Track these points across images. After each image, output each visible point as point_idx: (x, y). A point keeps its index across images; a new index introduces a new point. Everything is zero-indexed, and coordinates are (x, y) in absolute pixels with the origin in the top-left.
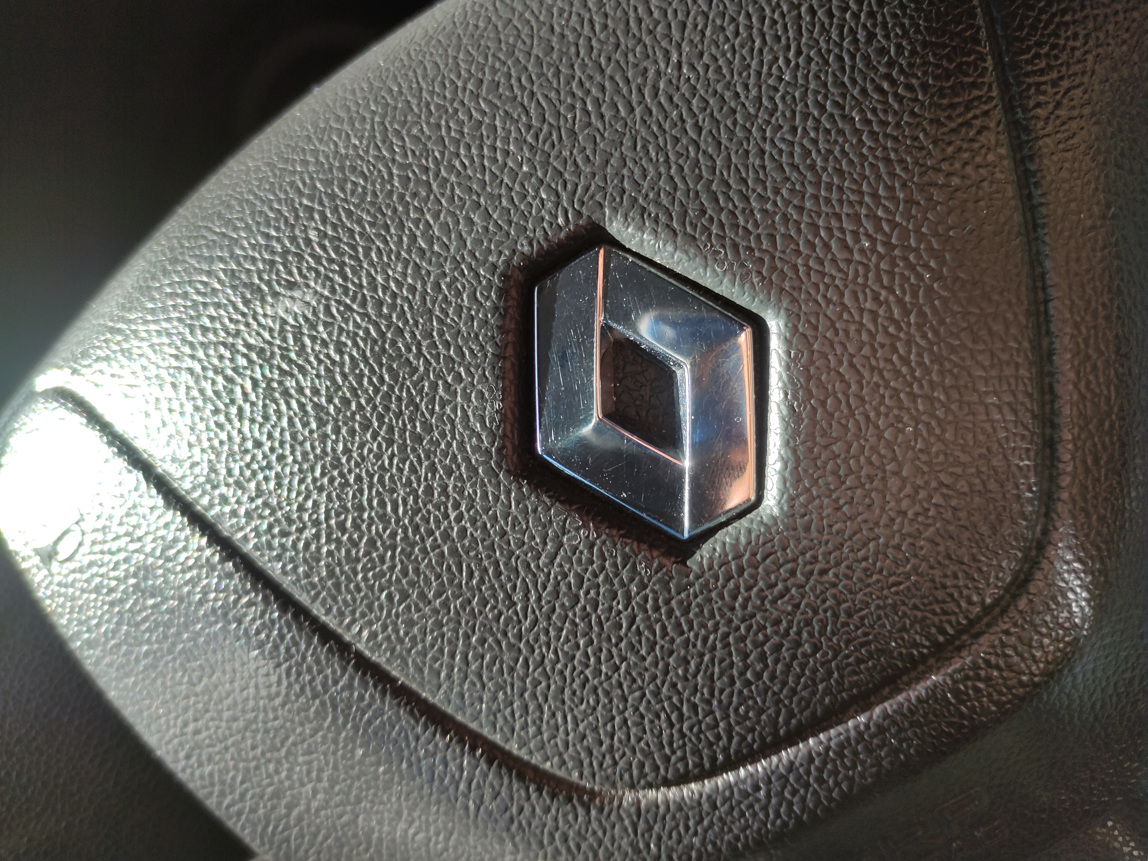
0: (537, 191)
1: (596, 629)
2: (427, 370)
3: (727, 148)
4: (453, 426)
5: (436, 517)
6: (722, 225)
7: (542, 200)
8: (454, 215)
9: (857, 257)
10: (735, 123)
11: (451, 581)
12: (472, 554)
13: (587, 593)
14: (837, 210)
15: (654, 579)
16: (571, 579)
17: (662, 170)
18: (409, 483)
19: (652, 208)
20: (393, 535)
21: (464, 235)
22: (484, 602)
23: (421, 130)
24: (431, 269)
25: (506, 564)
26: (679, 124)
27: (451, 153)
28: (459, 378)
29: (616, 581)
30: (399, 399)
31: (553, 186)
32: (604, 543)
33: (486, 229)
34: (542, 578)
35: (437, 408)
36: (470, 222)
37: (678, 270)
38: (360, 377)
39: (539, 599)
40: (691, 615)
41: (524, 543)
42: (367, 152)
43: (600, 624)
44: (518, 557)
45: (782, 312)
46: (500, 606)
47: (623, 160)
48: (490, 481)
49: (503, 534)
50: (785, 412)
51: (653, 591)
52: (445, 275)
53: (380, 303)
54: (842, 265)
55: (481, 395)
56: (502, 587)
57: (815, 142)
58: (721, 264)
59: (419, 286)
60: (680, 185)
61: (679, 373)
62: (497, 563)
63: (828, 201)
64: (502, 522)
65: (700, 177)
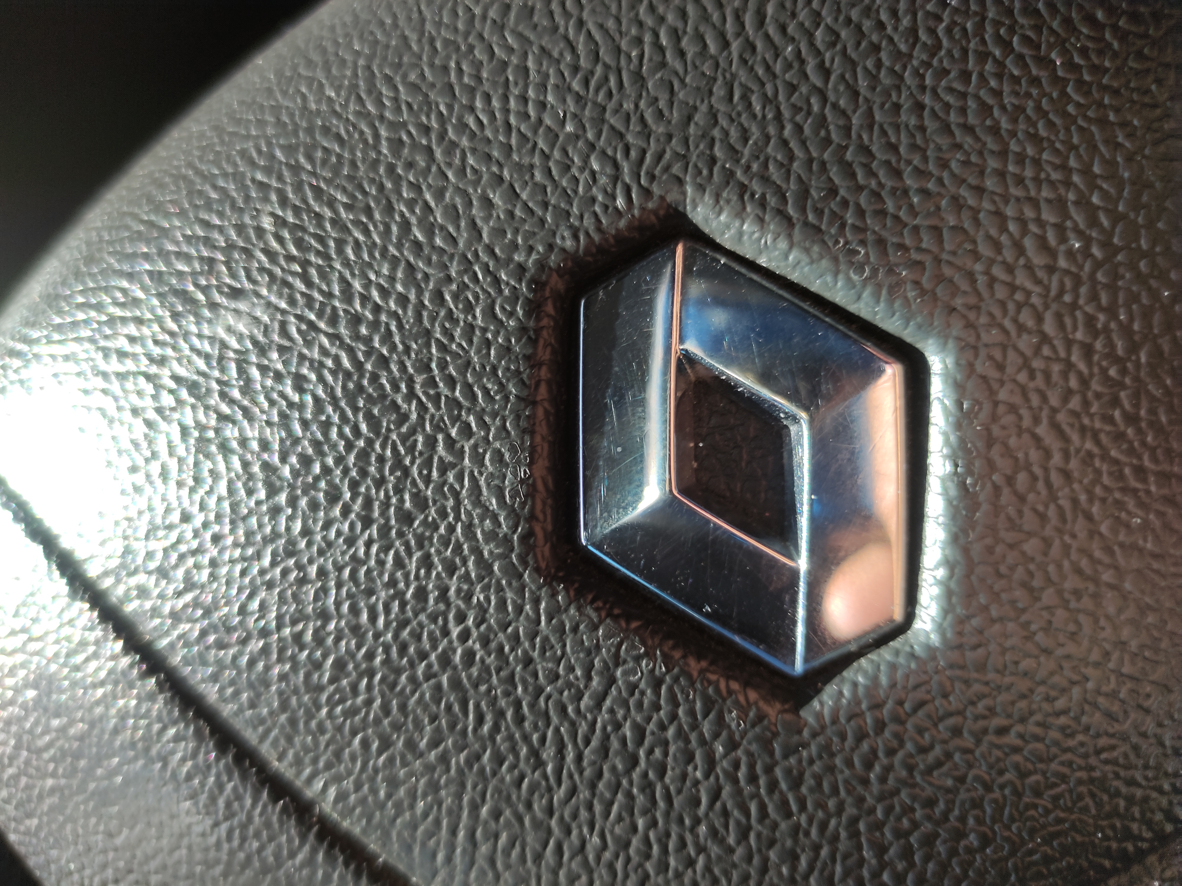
0: (586, 161)
1: (662, 804)
2: (421, 418)
3: (866, 100)
4: (458, 503)
5: (431, 634)
6: (861, 213)
7: (593, 173)
8: (464, 194)
9: (1062, 263)
10: (879, 64)
11: (452, 726)
12: (483, 688)
13: (650, 752)
14: (1033, 193)
15: (750, 735)
16: (627, 730)
17: (772, 130)
18: (393, 583)
19: (756, 186)
20: (370, 656)
22: (499, 759)
23: (422, 75)
25: (532, 706)
26: (796, 65)
27: (462, 106)
28: (466, 431)
29: (693, 737)
30: (381, 459)
31: (610, 152)
32: (676, 680)
33: (511, 214)
34: (583, 728)
35: (435, 474)
36: (488, 204)
37: (794, 277)
38: (326, 426)
39: (579, 758)
40: (804, 790)
41: (557, 677)
42: (345, 107)
43: (668, 798)
44: (549, 697)
46: (522, 765)
47: (713, 115)
48: (509, 584)
49: (528, 661)
50: (953, 492)
51: (750, 754)
52: (449, 279)
53: (356, 320)
54: (1041, 274)
55: (498, 457)
56: (526, 738)
57: (998, 94)
58: (860, 269)
60: (798, 152)
61: (793, 429)
62: (518, 705)
63: (1020, 181)
64: (527, 645)
65: (827, 141)
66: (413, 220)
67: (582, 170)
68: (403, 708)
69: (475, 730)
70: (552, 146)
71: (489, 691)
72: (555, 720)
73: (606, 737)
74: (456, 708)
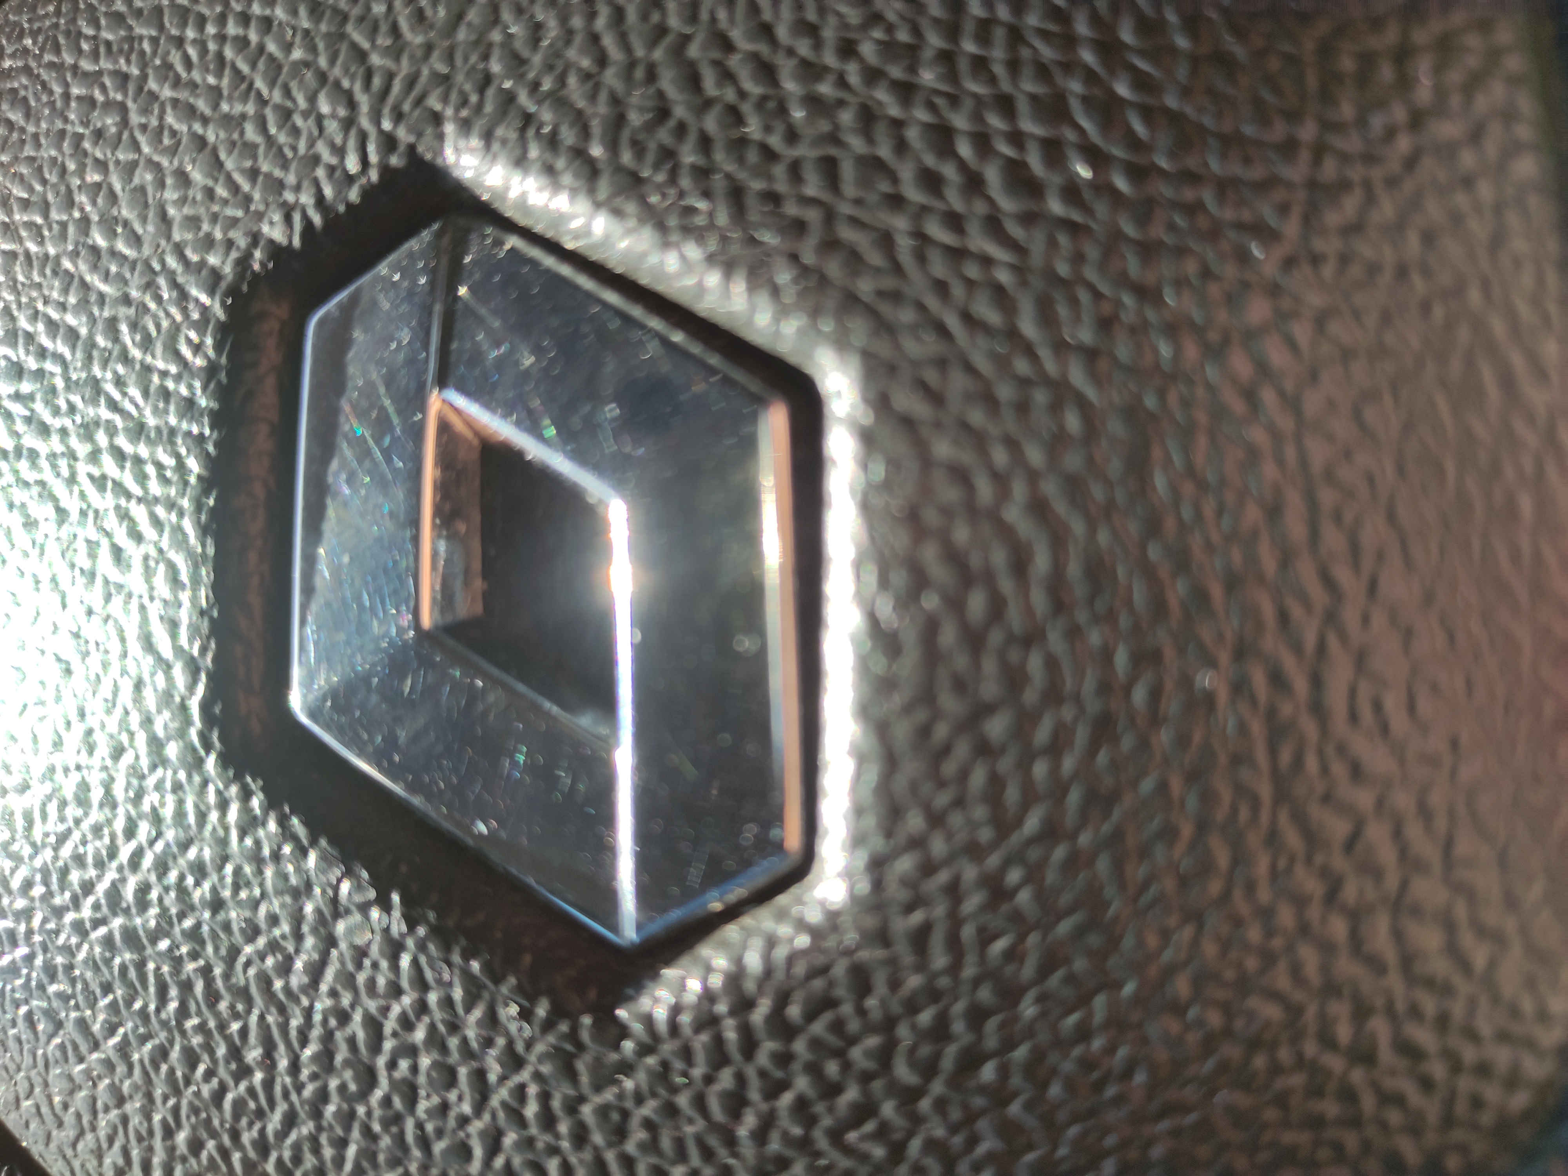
0: (312, 99)
1: (416, 1153)
4: (124, 645)
5: (96, 854)
6: (705, 143)
7: (320, 119)
8: (157, 169)
9: (1056, 206)
11: (130, 1002)
12: (164, 945)
13: (392, 1065)
14: (1006, 86)
15: (540, 1048)
16: (357, 1026)
18: (50, 773)
19: (547, 116)
20: (27, 886)
21: (172, 211)
22: (191, 1059)
24: (107, 289)
25: (227, 976)
27: (170, 38)
29: (453, 1043)
31: (346, 84)
32: (422, 946)
33: (210, 193)
36: (184, 181)
39: (295, 1067)
40: (631, 1146)
41: (257, 931)
42: (40, 59)
43: (425, 1143)
44: (248, 964)
46: (222, 1071)
48: (189, 778)
49: (218, 904)
51: (538, 1076)
52: (128, 301)
53: (18, 372)
54: (1015, 230)
55: (173, 573)
56: (223, 1028)
58: (702, 239)
59: (83, 330)
60: (615, 54)
62: (208, 972)
63: (980, 64)
66: (95, 218)
67: (307, 114)
68: (69, 970)
69: (158, 1010)
70: (272, 84)
71: (170, 950)
72: (259, 1001)
73: (329, 1036)
74: (132, 974)
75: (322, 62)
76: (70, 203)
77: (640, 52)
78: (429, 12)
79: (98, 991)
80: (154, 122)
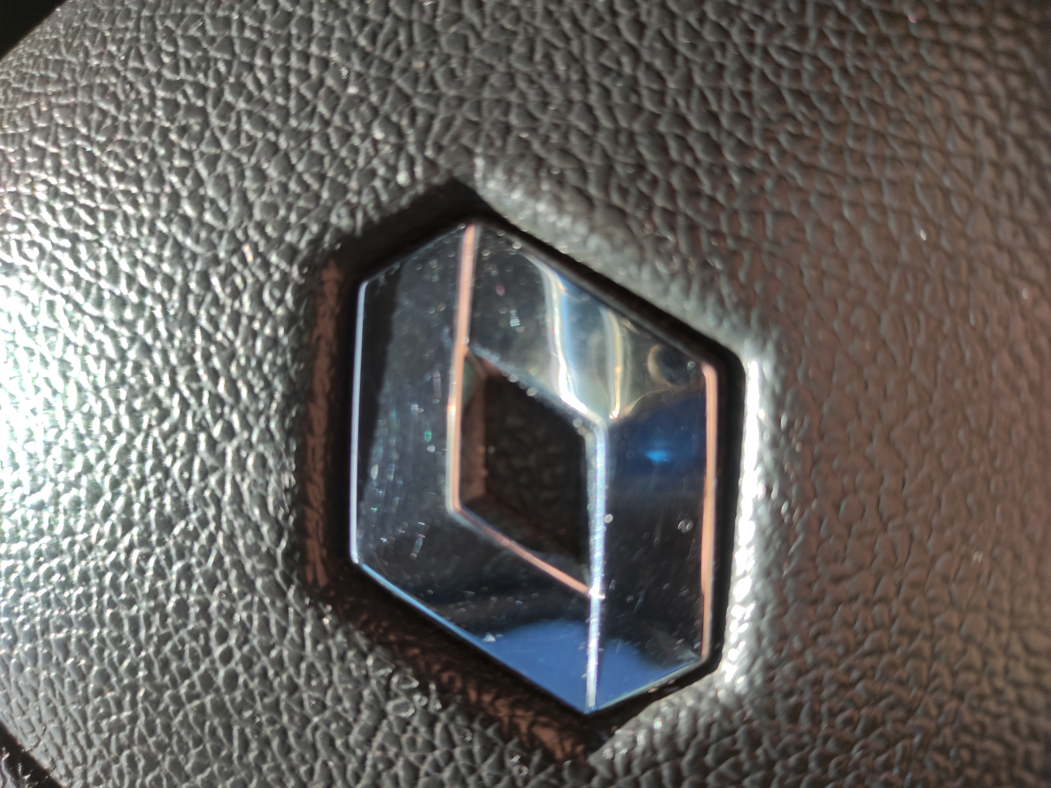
0: (368, 126)
2: (183, 414)
3: (687, 60)
4: (219, 509)
5: (193, 651)
6: (671, 194)
7: (375, 142)
8: (237, 163)
9: (905, 256)
10: (702, 18)
11: (217, 751)
12: (247, 714)
14: (874, 173)
15: (534, 782)
16: (399, 769)
17: (576, 95)
18: (153, 594)
20: (133, 670)
21: (252, 196)
24: (199, 250)
25: (299, 736)
26: (607, 18)
27: (242, 64)
28: (229, 432)
29: (471, 781)
30: (142, 458)
31: (394, 118)
32: (452, 718)
33: (285, 188)
34: (352, 766)
35: (196, 477)
36: (261, 175)
37: (597, 266)
38: (88, 417)
41: (324, 707)
44: (316, 728)
45: (770, 347)
47: (511, 76)
48: (273, 603)
49: (293, 688)
52: (216, 261)
53: (121, 302)
54: (878, 268)
55: (262, 461)
56: (293, 770)
57: (839, 54)
58: (668, 258)
59: (179, 278)
60: (605, 122)
62: (283, 733)
63: (860, 158)
64: (292, 670)
65: (639, 109)
66: (184, 193)
67: (363, 138)
68: (167, 728)
69: (240, 757)
70: (333, 110)
71: (253, 717)
72: (323, 753)
73: (377, 775)
74: (220, 732)
75: (374, 98)
76: (160, 180)
77: (623, 123)
78: (459, 73)
79: (191, 744)
80: (232, 127)
